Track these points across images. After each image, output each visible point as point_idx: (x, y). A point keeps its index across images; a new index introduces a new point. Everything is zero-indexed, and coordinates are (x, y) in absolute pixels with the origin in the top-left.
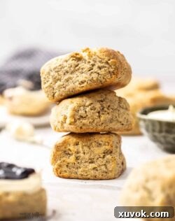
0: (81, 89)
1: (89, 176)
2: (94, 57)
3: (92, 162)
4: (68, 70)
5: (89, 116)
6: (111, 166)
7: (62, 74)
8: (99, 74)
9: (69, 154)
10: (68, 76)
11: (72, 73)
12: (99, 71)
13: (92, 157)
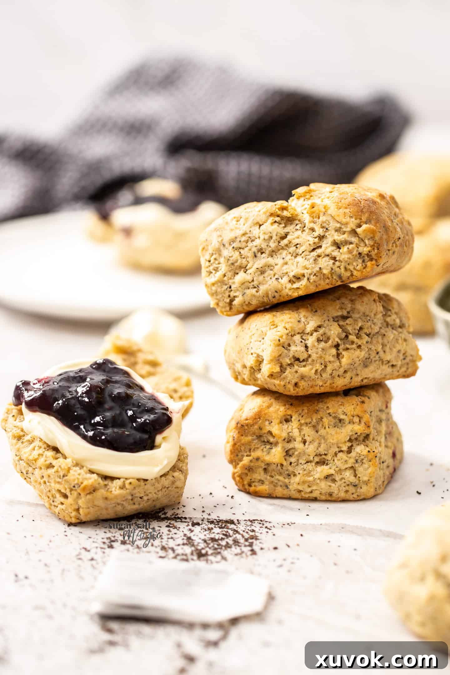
0: (296, 295)
1: (315, 494)
2: (322, 218)
3: (322, 462)
4: (264, 246)
5: (314, 356)
6: (365, 472)
7: (250, 254)
8: (334, 259)
9: (268, 442)
10: (263, 260)
11: (273, 253)
12: (336, 253)
13: (322, 450)
